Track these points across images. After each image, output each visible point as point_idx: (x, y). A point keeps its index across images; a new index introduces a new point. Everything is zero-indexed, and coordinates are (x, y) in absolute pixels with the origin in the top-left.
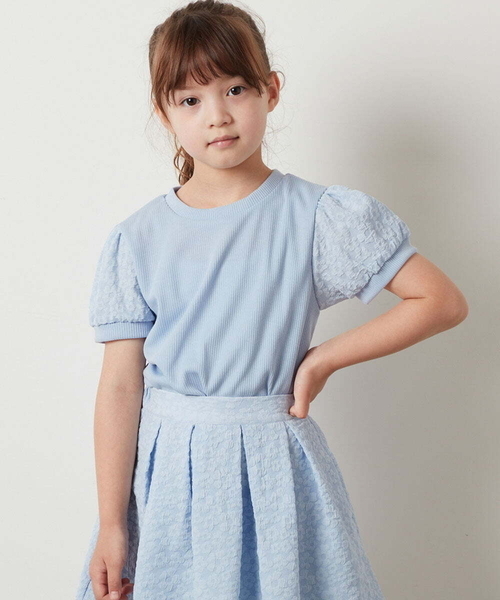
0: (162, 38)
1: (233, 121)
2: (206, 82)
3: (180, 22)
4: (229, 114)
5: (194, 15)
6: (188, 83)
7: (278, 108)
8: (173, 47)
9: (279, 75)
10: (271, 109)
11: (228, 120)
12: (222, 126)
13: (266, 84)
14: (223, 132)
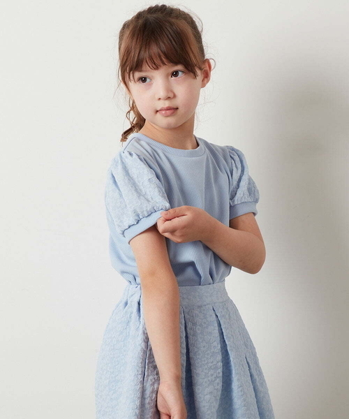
0: (128, 33)
1: (175, 96)
2: (157, 68)
3: (141, 21)
4: (172, 91)
5: (151, 17)
6: (144, 68)
7: (209, 85)
8: (135, 40)
9: (211, 61)
10: (203, 86)
11: (171, 95)
12: (167, 99)
13: (200, 69)
14: (167, 104)
